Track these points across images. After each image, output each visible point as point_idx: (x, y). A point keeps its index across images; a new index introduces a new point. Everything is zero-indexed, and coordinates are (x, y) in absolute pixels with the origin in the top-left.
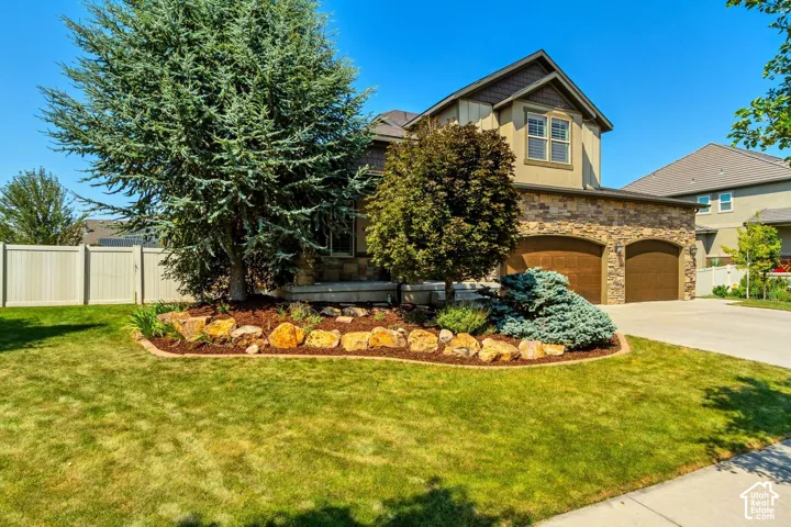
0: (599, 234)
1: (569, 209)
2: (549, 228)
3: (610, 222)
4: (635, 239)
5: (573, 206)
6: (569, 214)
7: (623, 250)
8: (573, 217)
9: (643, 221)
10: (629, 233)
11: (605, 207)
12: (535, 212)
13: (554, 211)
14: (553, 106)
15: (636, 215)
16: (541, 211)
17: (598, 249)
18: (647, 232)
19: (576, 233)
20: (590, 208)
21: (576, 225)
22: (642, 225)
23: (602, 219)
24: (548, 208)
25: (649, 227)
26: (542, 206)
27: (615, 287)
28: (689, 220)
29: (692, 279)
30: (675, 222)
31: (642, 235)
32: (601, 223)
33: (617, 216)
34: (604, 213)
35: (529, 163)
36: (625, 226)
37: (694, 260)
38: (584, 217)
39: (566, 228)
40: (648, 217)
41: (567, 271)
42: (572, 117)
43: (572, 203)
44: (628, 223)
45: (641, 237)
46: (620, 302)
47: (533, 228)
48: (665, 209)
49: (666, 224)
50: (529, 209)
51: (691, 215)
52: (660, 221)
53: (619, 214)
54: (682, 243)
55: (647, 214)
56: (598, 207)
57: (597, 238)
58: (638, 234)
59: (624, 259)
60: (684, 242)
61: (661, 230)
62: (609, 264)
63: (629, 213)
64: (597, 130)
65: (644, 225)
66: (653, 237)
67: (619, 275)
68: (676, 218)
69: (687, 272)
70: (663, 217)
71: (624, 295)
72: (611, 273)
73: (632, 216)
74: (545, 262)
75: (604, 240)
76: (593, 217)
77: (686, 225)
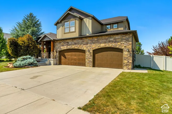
0: (84, 47)
1: (74, 42)
2: (69, 47)
3: (87, 44)
4: (97, 48)
5: (75, 41)
6: (74, 43)
7: (91, 51)
8: (75, 44)
9: (100, 42)
10: (94, 46)
13: (70, 43)
16: (67, 44)
17: (84, 51)
18: (102, 45)
19: (76, 48)
20: (80, 41)
21: (76, 46)
22: (100, 43)
23: (84, 43)
24: (69, 43)
25: (103, 43)
27: (88, 62)
28: (128, 38)
29: (129, 61)
30: (118, 40)
31: (100, 46)
32: (84, 44)
33: (89, 42)
34: (85, 41)
35: (65, 33)
36: (92, 44)
37: (131, 54)
38: (78, 43)
39: (73, 47)
40: (103, 40)
41: (75, 57)
42: (76, 19)
43: (75, 40)
44: (94, 43)
45: (99, 47)
46: (90, 67)
47: (65, 48)
48: (112, 36)
49: (112, 42)
50: (64, 44)
51: (129, 36)
52: (109, 41)
53: (91, 41)
54: (122, 47)
55: (103, 39)
56: (83, 40)
57: (83, 49)
58: (98, 46)
59: (92, 54)
60: (123, 47)
61: (109, 44)
62: (86, 56)
63: (94, 40)
64: (90, 18)
65: (101, 43)
66: (105, 47)
67: (90, 59)
68: (118, 39)
69: (125, 59)
70: (111, 39)
71: (92, 65)
72: (87, 58)
73: (96, 41)
74: (70, 55)
75: (85, 49)
76: (81, 43)
77: (125, 40)
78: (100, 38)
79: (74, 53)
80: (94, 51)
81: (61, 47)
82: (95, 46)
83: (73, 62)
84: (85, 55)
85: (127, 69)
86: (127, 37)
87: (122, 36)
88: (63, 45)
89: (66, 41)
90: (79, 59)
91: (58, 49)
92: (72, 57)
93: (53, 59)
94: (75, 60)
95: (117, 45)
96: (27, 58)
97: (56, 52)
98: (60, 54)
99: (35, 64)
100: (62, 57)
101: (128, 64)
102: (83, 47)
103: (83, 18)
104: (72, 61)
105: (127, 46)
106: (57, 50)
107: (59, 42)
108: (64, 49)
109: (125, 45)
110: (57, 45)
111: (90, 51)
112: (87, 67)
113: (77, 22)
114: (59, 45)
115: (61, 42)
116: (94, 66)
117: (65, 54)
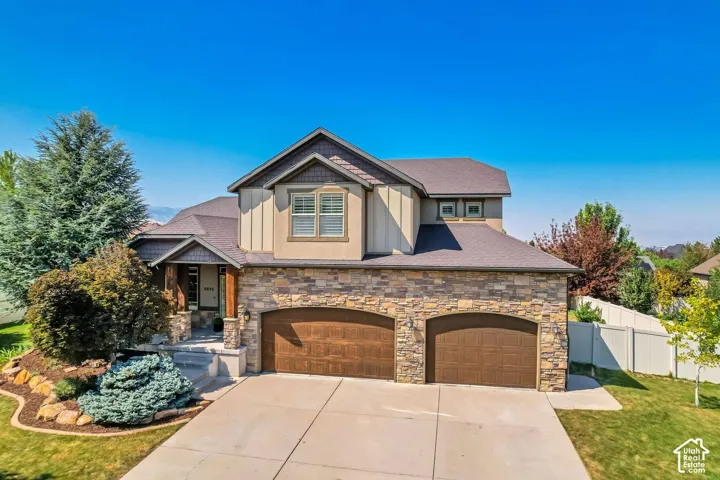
0: (388, 307)
1: (340, 281)
2: (315, 300)
3: (402, 294)
4: (443, 312)
5: (347, 279)
6: (340, 287)
7: (421, 325)
8: (347, 289)
9: (457, 292)
10: (431, 305)
11: (394, 277)
12: (299, 285)
13: (320, 284)
14: (323, 182)
15: (444, 286)
16: (306, 284)
17: (388, 323)
18: (465, 305)
19: (350, 305)
20: (371, 280)
21: (351, 297)
22: (455, 296)
23: (388, 291)
24: (314, 281)
25: (470, 298)
26: (307, 280)
27: (408, 364)
28: (553, 289)
29: (557, 365)
30: (520, 292)
31: (456, 308)
32: (387, 295)
33: (412, 286)
34: (392, 284)
35: (291, 239)
36: (425, 298)
37: (563, 340)
38: (361, 289)
39: (337, 301)
40: (468, 288)
41: (345, 342)
42: (347, 189)
43: (345, 275)
44: (431, 295)
45: (453, 310)
46: (416, 382)
47: (296, 300)
48: (500, 276)
49: (502, 295)
50: (292, 283)
51: (557, 282)
52: (490, 291)
53: (416, 284)
54: (536, 318)
55: (466, 283)
56: (383, 277)
57: (382, 311)
58: (449, 306)
59: (423, 334)
60: (540, 317)
61: (491, 302)
62: (399, 340)
63: (432, 283)
64: (408, 189)
65: (459, 297)
66: (475, 311)
67: (414, 352)
68: (523, 287)
69: (546, 356)
70: (497, 287)
71: (423, 374)
72: (401, 349)
73: (439, 286)
74: (316, 332)
75: (392, 313)
76: (374, 289)
77: (545, 295)
78: (457, 276)
79: (338, 326)
80: (428, 322)
81: (275, 296)
82: (435, 305)
83: (335, 363)
84: (393, 337)
85: (551, 389)
86: (553, 283)
87: (537, 281)
88: (282, 291)
89: (300, 272)
90: (363, 351)
91: (260, 306)
92: (328, 340)
94: (343, 352)
95: (521, 310)
97: (247, 317)
98: (263, 326)
100: (279, 340)
101: (554, 372)
102: (385, 305)
103: (373, 182)
104: (327, 358)
105: (552, 315)
106: (249, 310)
107: (260, 273)
108: (289, 304)
109: (547, 312)
110: (252, 286)
111: (415, 322)
112: (400, 381)
113: (355, 201)
114: (263, 289)
115: (273, 273)
116: (427, 381)
117: (293, 325)
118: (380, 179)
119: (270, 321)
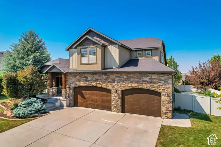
0: (109, 86)
1: (95, 77)
2: (88, 83)
3: (113, 81)
4: (127, 88)
5: (97, 77)
6: (95, 79)
7: (120, 92)
8: (97, 80)
9: (131, 80)
11: (111, 76)
12: (83, 79)
13: (89, 78)
14: (90, 45)
15: (127, 79)
16: (85, 78)
17: (109, 91)
18: (134, 85)
19: (98, 85)
20: (104, 77)
21: (98, 83)
22: (131, 82)
23: (109, 80)
24: (87, 77)
25: (136, 83)
26: (86, 77)
27: (116, 106)
28: (167, 80)
29: (168, 109)
30: (154, 81)
31: (131, 86)
32: (109, 82)
33: (117, 79)
34: (110, 78)
35: (81, 64)
36: (121, 83)
37: (170, 99)
38: (101, 80)
39: (94, 84)
40: (135, 79)
41: (97, 98)
42: (97, 47)
43: (96, 75)
44: (123, 82)
45: (130, 87)
46: (118, 112)
47: (82, 84)
48: (146, 75)
49: (147, 82)
50: (81, 78)
51: (168, 77)
52: (143, 80)
53: (118, 78)
54: (160, 90)
55: (135, 78)
56: (107, 76)
57: (107, 87)
58: (129, 86)
59: (120, 95)
60: (161, 90)
61: (143, 84)
62: (113, 97)
63: (123, 78)
64: (117, 46)
65: (132, 82)
66: (138, 87)
67: (118, 102)
68: (155, 79)
69: (164, 105)
70: (145, 79)
71: (121, 110)
72: (113, 101)
73: (125, 79)
74: (89, 94)
75: (110, 88)
76: (105, 80)
77: (163, 82)
78: (131, 75)
79: (95, 92)
80: (122, 91)
81: (77, 82)
82: (124, 85)
83: (94, 105)
84: (111, 96)
85: (166, 118)
86: (166, 77)
87: (160, 76)
88: (79, 81)
89: (83, 74)
90: (102, 101)
91: (73, 85)
92: (92, 97)
93: (65, 99)
94: (97, 101)
95: (154, 87)
96: (32, 102)
97: (69, 89)
98: (74, 91)
99: (43, 110)
100: (79, 96)
101: (167, 111)
102: (108, 85)
103: (106, 44)
104: (92, 103)
105: (166, 89)
106: (70, 87)
107: (73, 75)
108: (80, 85)
109: (164, 88)
110: (71, 79)
111: (118, 91)
112: (113, 112)
113: (99, 51)
114: (73, 80)
115: (76, 75)
116: (123, 111)
117: (83, 92)
118: (108, 43)
119: (76, 90)
